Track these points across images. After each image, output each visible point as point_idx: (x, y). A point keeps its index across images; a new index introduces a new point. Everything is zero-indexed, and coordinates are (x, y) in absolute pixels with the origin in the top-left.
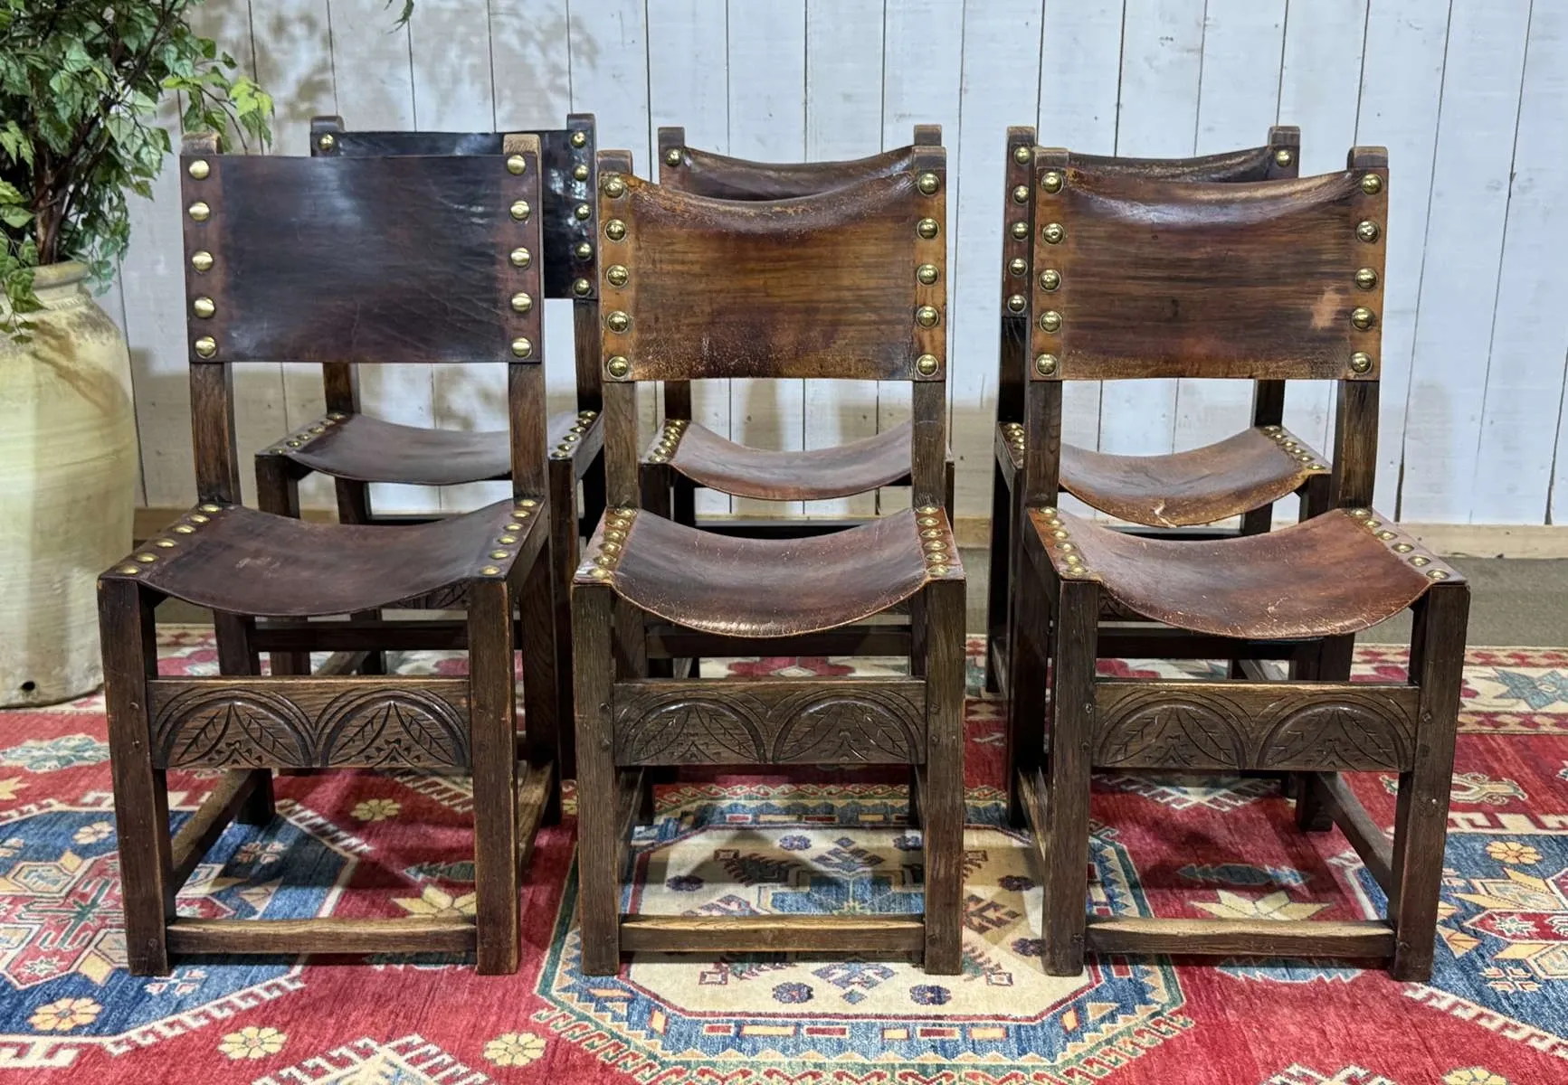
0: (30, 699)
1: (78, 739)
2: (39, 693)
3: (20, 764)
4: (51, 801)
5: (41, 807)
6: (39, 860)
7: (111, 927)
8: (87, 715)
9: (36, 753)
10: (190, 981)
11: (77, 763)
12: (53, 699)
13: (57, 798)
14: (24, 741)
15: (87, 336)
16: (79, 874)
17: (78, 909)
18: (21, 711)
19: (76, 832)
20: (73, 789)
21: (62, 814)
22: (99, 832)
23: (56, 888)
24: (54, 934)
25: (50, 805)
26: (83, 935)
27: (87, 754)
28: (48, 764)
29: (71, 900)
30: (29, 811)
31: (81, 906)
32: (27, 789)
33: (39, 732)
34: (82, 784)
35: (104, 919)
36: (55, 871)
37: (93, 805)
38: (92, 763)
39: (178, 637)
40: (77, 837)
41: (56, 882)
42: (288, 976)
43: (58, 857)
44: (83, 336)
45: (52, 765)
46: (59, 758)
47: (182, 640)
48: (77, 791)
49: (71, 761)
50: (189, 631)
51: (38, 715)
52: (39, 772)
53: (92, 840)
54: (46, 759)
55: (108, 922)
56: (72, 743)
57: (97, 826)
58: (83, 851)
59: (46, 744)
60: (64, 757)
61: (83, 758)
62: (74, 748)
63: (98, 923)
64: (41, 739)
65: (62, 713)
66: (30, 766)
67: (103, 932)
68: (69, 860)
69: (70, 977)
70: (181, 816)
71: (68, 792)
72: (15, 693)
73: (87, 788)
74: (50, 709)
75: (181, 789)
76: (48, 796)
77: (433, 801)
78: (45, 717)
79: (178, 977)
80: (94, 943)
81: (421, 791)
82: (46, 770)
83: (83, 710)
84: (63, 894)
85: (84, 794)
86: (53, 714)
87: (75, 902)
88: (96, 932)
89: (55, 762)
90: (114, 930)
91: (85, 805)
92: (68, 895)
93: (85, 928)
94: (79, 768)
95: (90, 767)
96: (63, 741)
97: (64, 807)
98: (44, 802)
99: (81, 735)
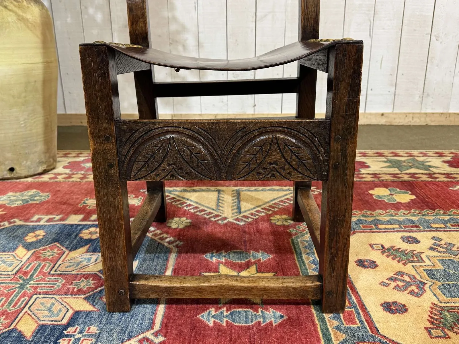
0: (12, 175)
1: (32, 192)
2: (16, 173)
3: (4, 203)
4: (16, 220)
5: (10, 223)
6: (4, 251)
7: (40, 294)
8: (38, 182)
9: (12, 198)
10: (89, 336)
11: (31, 202)
12: (23, 175)
13: (19, 219)
14: (8, 193)
15: (32, 4)
16: (25, 259)
17: (21, 282)
18: (9, 181)
19: (27, 236)
20: (27, 214)
21: (21, 226)
22: (38, 236)
23: (10, 269)
24: (5, 299)
25: (15, 222)
26: (22, 299)
27: (36, 198)
28: (17, 203)
29: (18, 276)
30: (3, 225)
31: (23, 280)
32: (5, 214)
33: (15, 189)
34: (32, 211)
35: (36, 288)
36: (11, 258)
37: (36, 221)
38: (38, 202)
39: (78, 154)
40: (26, 238)
41: (10, 265)
42: (153, 331)
43: (14, 249)
44: (30, 4)
45: (19, 203)
46: (23, 200)
47: (80, 155)
48: (29, 215)
49: (28, 201)
50: (83, 152)
51: (16, 182)
52: (12, 206)
53: (34, 240)
54: (16, 200)
55: (38, 290)
56: (30, 194)
57: (38, 232)
58: (28, 247)
59: (18, 194)
60: (25, 200)
61: (34, 200)
62: (31, 196)
63: (32, 290)
64: (16, 192)
65: (27, 182)
66: (9, 204)
67: (35, 297)
68: (21, 251)
69: (10, 332)
70: (81, 227)
71: (25, 215)
72: (5, 172)
73: (35, 214)
74: (22, 180)
75: (81, 214)
76: (14, 218)
77: (205, 218)
78: (19, 183)
79: (81, 332)
80: (28, 306)
81: (198, 213)
82: (16, 205)
83: (37, 180)
84: (14, 272)
85: (32, 216)
86: (23, 182)
87: (20, 277)
88: (31, 297)
89: (21, 202)
90: (42, 296)
91: (32, 222)
92: (16, 274)
93: (23, 295)
94: (32, 204)
95: (37, 204)
96: (25, 193)
97: (22, 223)
98: (12, 220)
99: (34, 190)
